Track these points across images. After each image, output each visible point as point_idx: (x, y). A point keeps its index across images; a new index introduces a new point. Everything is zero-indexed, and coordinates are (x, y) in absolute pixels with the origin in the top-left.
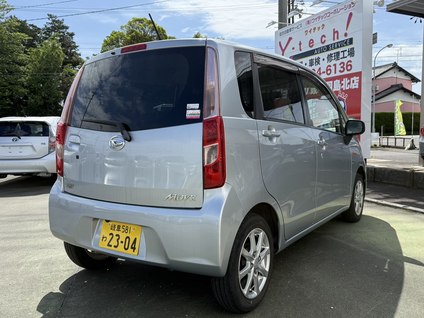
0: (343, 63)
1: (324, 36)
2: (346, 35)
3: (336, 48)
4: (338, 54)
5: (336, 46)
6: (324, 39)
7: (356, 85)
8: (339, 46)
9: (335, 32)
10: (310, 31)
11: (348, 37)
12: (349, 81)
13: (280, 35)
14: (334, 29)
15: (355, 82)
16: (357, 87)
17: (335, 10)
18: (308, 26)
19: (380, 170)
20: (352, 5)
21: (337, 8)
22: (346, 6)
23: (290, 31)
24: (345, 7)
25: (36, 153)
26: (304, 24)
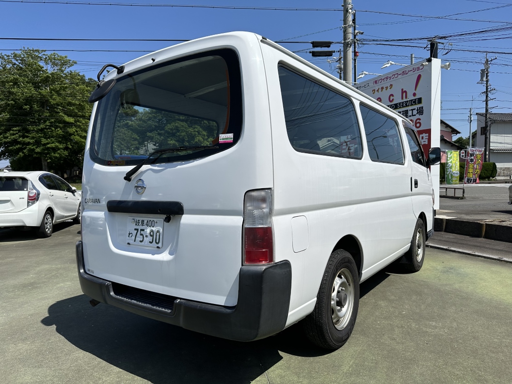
1: (392, 95)
2: (414, 95)
3: (405, 107)
4: (406, 112)
5: (404, 105)
6: (392, 98)
8: (408, 105)
9: (404, 92)
10: (378, 91)
11: (417, 97)
14: (402, 89)
15: (425, 138)
16: (426, 143)
17: (404, 72)
18: (375, 85)
20: (421, 67)
21: (405, 70)
24: (414, 70)
26: (371, 83)
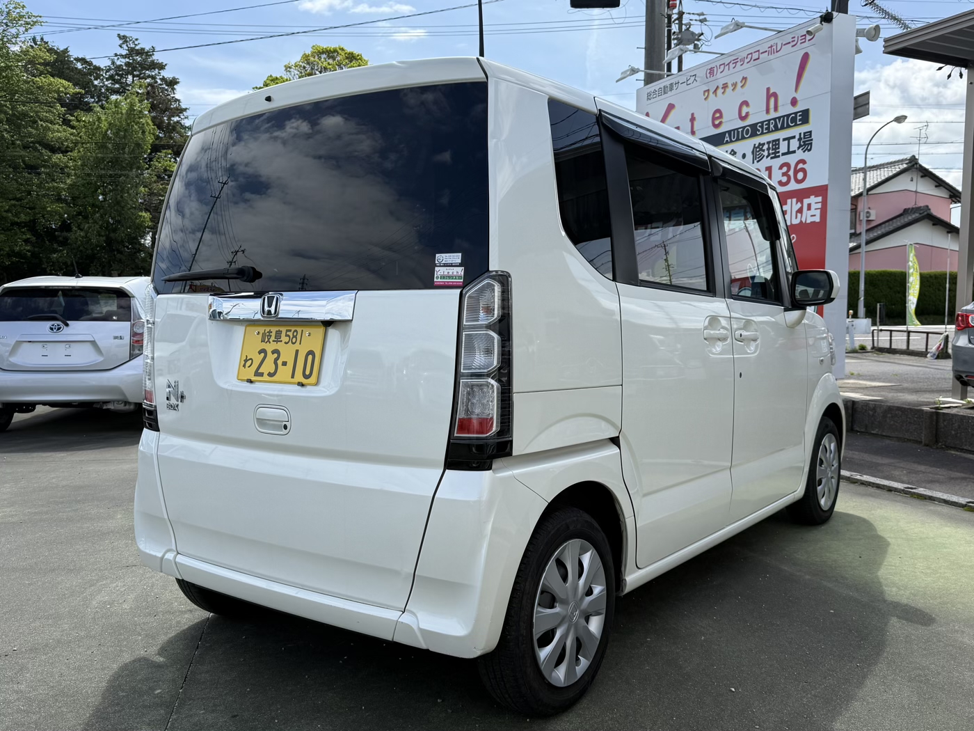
0: (787, 165)
1: (745, 103)
2: (794, 102)
3: (773, 131)
4: (776, 145)
5: (771, 126)
6: (745, 110)
7: (815, 215)
8: (779, 126)
9: (771, 95)
10: (716, 91)
11: (799, 108)
12: (799, 205)
13: (648, 99)
14: (768, 89)
15: (813, 207)
16: (817, 219)
17: (771, 47)
18: (710, 79)
19: (866, 406)
20: (808, 37)
21: (775, 41)
22: (796, 39)
23: (671, 90)
24: (794, 41)
25: (101, 359)
26: (701, 73)
